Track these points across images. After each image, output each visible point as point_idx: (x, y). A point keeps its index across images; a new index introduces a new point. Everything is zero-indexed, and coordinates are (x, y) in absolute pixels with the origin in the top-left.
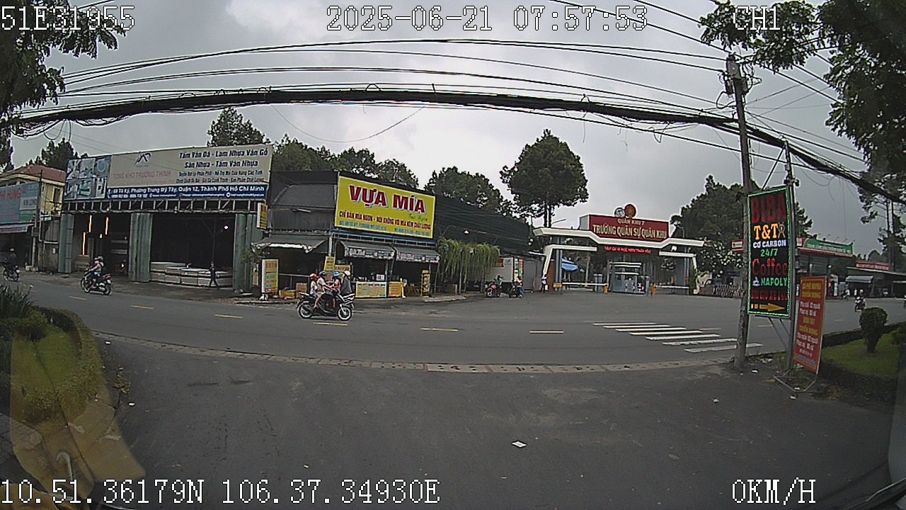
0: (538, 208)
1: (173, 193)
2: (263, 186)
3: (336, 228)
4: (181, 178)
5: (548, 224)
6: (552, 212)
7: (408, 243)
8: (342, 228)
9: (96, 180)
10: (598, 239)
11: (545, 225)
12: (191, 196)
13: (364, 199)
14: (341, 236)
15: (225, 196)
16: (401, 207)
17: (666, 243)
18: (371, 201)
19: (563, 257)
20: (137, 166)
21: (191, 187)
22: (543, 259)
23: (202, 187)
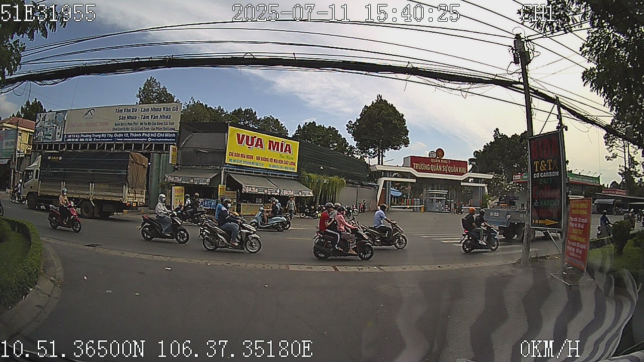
0: (373, 152)
1: (110, 138)
2: (174, 133)
3: (226, 164)
4: (116, 127)
5: (380, 163)
6: (383, 154)
7: (279, 175)
8: (231, 164)
9: (56, 128)
10: (417, 174)
11: (379, 164)
12: (123, 141)
13: (247, 144)
14: (230, 170)
15: (147, 140)
16: (274, 149)
17: (466, 176)
18: (252, 144)
19: (392, 187)
20: (85, 118)
21: (123, 133)
22: (377, 188)
23: (131, 134)
